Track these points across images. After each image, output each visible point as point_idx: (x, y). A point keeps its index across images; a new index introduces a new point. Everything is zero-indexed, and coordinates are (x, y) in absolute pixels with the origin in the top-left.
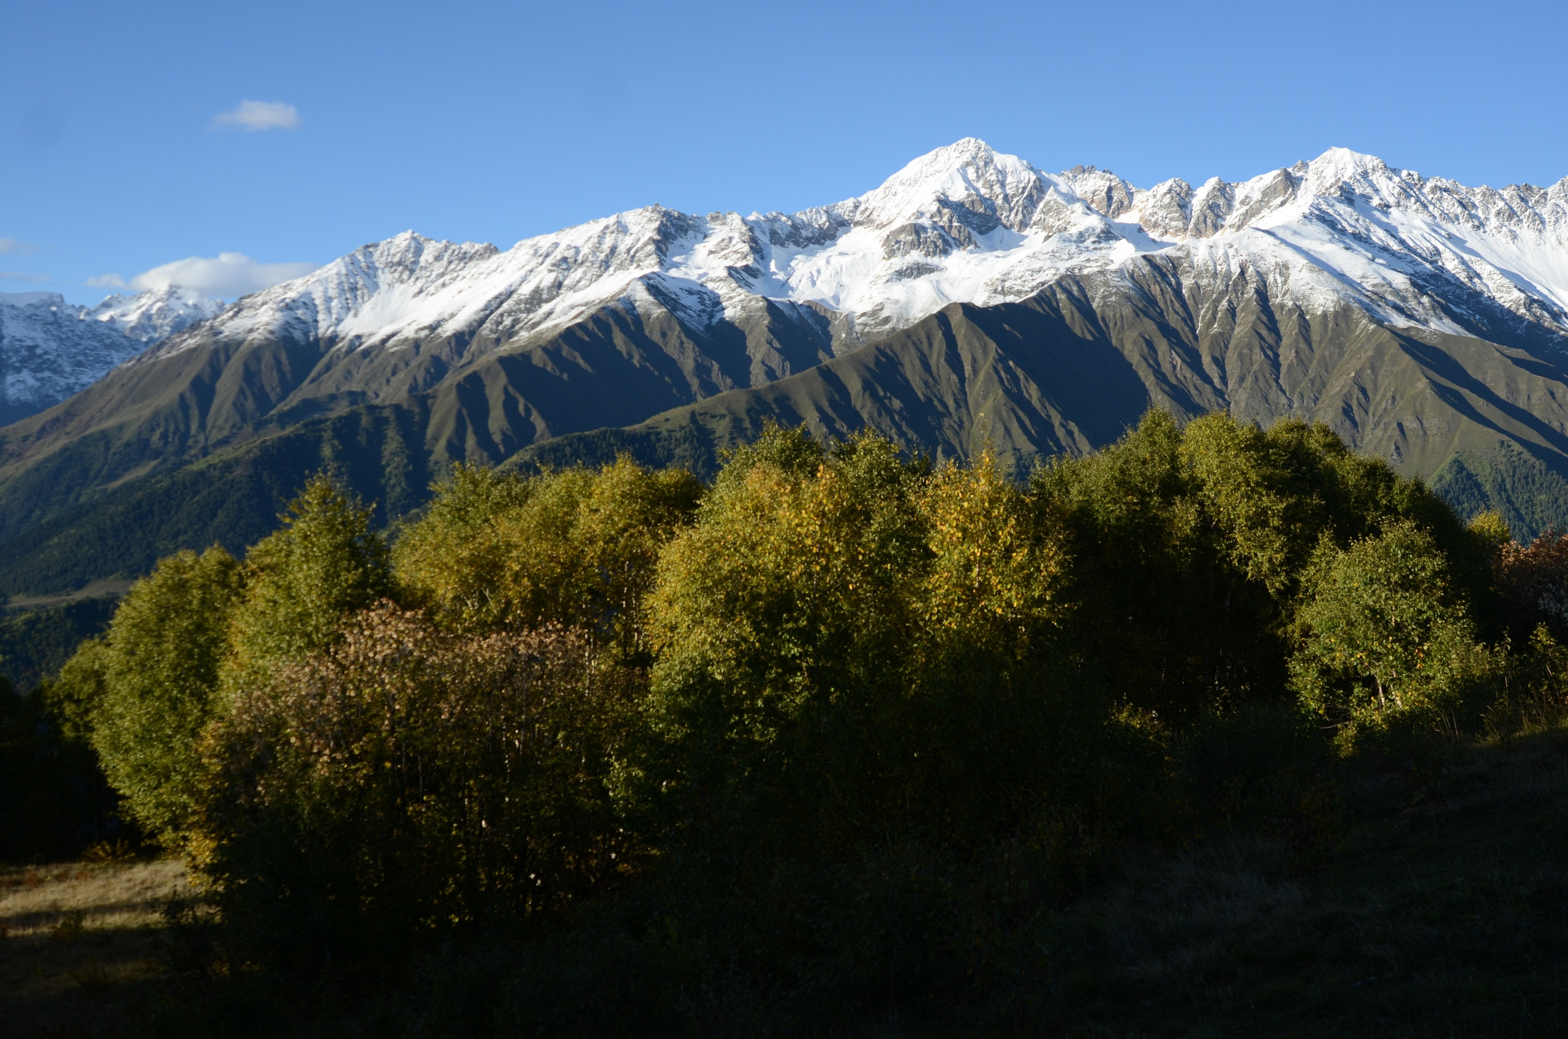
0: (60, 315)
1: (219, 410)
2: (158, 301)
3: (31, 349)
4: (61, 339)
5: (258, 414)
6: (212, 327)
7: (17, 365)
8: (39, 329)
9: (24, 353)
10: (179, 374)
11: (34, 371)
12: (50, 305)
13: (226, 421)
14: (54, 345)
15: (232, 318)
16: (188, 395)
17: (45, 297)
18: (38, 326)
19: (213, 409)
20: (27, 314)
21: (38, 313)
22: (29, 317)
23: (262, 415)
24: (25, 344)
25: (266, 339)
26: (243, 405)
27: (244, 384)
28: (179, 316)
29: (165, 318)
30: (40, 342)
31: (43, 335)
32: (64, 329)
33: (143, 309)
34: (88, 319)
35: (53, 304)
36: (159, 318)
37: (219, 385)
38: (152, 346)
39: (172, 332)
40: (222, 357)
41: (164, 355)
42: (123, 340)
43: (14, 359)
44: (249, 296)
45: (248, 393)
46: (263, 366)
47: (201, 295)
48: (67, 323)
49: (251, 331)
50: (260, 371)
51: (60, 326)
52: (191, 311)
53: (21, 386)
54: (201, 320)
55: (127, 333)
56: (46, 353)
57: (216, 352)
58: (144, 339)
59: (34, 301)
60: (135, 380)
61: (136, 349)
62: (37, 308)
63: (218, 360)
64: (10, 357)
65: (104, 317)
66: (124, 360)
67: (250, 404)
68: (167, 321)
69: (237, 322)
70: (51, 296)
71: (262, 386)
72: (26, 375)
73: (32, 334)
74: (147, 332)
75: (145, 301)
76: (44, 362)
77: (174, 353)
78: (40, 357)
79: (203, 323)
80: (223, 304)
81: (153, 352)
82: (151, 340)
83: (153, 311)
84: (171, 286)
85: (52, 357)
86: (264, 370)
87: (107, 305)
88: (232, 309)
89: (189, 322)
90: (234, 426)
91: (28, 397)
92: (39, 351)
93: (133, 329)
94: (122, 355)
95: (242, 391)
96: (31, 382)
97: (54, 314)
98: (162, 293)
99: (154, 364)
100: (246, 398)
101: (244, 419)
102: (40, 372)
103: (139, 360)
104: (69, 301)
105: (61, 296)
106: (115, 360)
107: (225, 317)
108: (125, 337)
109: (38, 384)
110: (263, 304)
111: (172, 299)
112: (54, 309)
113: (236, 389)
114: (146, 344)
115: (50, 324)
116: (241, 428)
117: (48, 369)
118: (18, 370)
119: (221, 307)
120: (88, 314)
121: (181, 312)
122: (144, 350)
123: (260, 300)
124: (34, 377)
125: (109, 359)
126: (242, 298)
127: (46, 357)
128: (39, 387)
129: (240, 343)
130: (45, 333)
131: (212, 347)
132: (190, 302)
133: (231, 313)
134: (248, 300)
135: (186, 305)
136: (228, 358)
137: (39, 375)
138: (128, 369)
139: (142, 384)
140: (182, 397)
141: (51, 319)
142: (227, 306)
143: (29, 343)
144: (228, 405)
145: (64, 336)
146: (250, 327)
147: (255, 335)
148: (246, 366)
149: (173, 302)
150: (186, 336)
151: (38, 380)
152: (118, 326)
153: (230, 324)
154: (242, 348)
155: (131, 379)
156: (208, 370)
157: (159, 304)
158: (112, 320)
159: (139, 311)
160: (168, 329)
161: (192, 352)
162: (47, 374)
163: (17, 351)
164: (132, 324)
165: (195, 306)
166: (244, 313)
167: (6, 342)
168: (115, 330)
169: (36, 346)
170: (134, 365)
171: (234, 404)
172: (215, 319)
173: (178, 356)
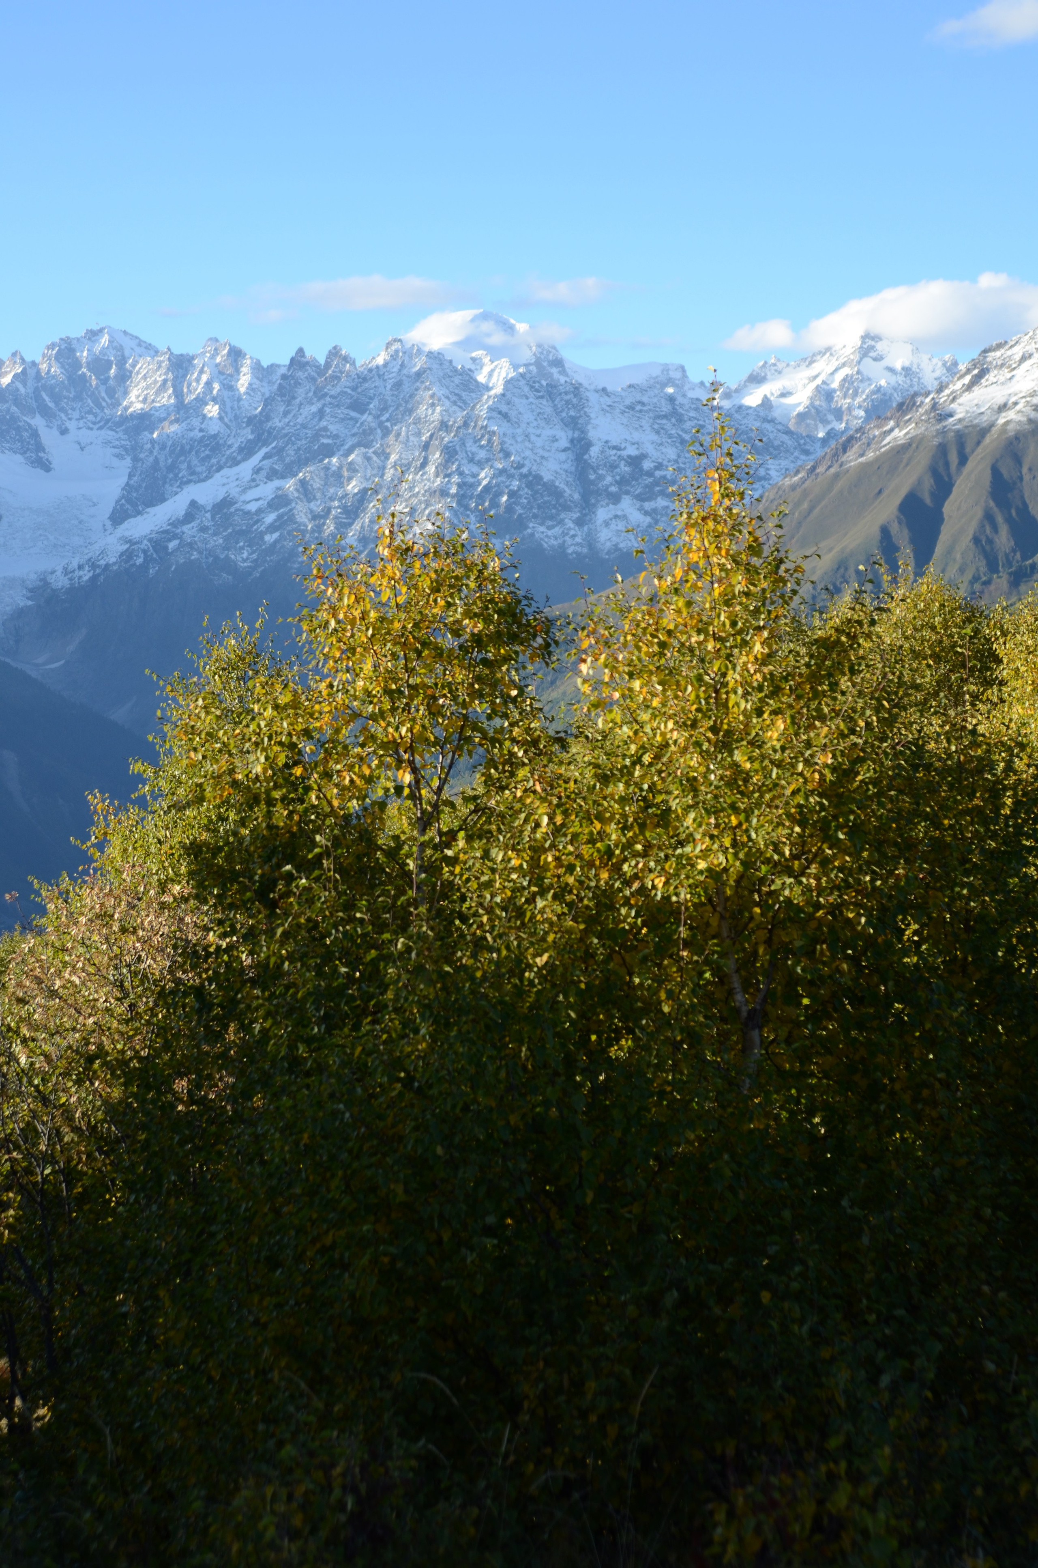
0: (680, 400)
1: (950, 551)
2: (844, 365)
3: (635, 461)
4: (683, 442)
5: (1018, 556)
6: (934, 406)
7: (613, 489)
8: (647, 426)
9: (624, 468)
10: (880, 492)
11: (641, 498)
12: (664, 385)
13: (962, 570)
14: (671, 452)
15: (969, 387)
16: (895, 529)
17: (656, 372)
18: (645, 423)
19: (939, 550)
20: (628, 402)
21: (645, 399)
22: (631, 407)
23: (1025, 558)
24: (624, 453)
25: (1030, 421)
26: (990, 541)
27: (992, 504)
28: (879, 389)
29: (856, 394)
30: (649, 449)
31: (654, 437)
32: (688, 425)
33: (819, 381)
34: (726, 404)
35: (670, 382)
36: (845, 396)
37: (948, 508)
38: (833, 444)
39: (867, 419)
40: (954, 458)
41: (853, 459)
42: (785, 438)
43: (609, 479)
44: (999, 346)
45: (1000, 519)
46: (1025, 470)
47: (916, 350)
48: (692, 414)
49: (1003, 408)
50: (1021, 478)
51: (680, 420)
52: (900, 379)
53: (621, 525)
54: (916, 394)
55: (792, 426)
56: (659, 466)
57: (942, 450)
58: (821, 435)
59: (638, 379)
60: (805, 505)
61: (807, 453)
62: (643, 391)
63: (947, 464)
64: (601, 478)
65: (752, 399)
66: (786, 473)
67: (1004, 540)
68: (859, 400)
69: (978, 393)
70: (666, 368)
71: (1025, 505)
72: (627, 505)
73: (636, 436)
74: (825, 422)
75: (823, 367)
76: (656, 483)
77: (870, 455)
78: (650, 474)
79: (919, 400)
80: (955, 364)
81: (835, 455)
82: (831, 434)
83: (835, 385)
84: (865, 337)
85: (669, 472)
86: (1027, 477)
87: (756, 379)
88: (968, 371)
89: (897, 398)
90: (975, 579)
91: (632, 543)
92: (647, 465)
93: (801, 417)
94: (784, 463)
95: (989, 517)
96: (637, 517)
97: (671, 399)
98: (849, 351)
99: (837, 476)
100: (995, 529)
101: (993, 567)
102: (649, 499)
103: (814, 468)
104: (694, 376)
105: (683, 369)
106: (773, 473)
107: (958, 385)
108: (788, 432)
109: (648, 519)
110: (1024, 359)
111: (867, 361)
112: (670, 390)
113: (979, 513)
114: (824, 441)
115: (665, 417)
116: (987, 583)
117: (663, 493)
118: (615, 499)
119: (951, 368)
120: (727, 395)
121: (883, 383)
122: (820, 453)
123: (1017, 352)
124: (640, 509)
125: (762, 472)
126: (985, 351)
127: (658, 474)
128: (650, 526)
129: (984, 432)
130: (657, 432)
131: (936, 442)
132: (898, 366)
133: (967, 379)
134: (998, 354)
135: (891, 370)
136: (963, 460)
137: (648, 505)
138: (793, 488)
139: (816, 511)
140: (885, 531)
141: (666, 408)
142: (962, 367)
143: (632, 451)
144: (966, 541)
145: (687, 437)
146: (1001, 401)
147: (1011, 415)
148: (995, 471)
149: (870, 367)
150: (892, 423)
151: (646, 513)
152: (776, 414)
153: (966, 398)
154: (987, 440)
155: (798, 504)
156: (928, 483)
157: (846, 371)
158: (766, 403)
159: (813, 385)
160: (862, 413)
161: (901, 450)
162: (661, 502)
163: (613, 467)
164: (801, 409)
165: (907, 371)
166: (991, 377)
167: (594, 451)
168: (772, 421)
169: (643, 456)
170: (803, 481)
171: (976, 540)
172: (940, 390)
173: (877, 459)
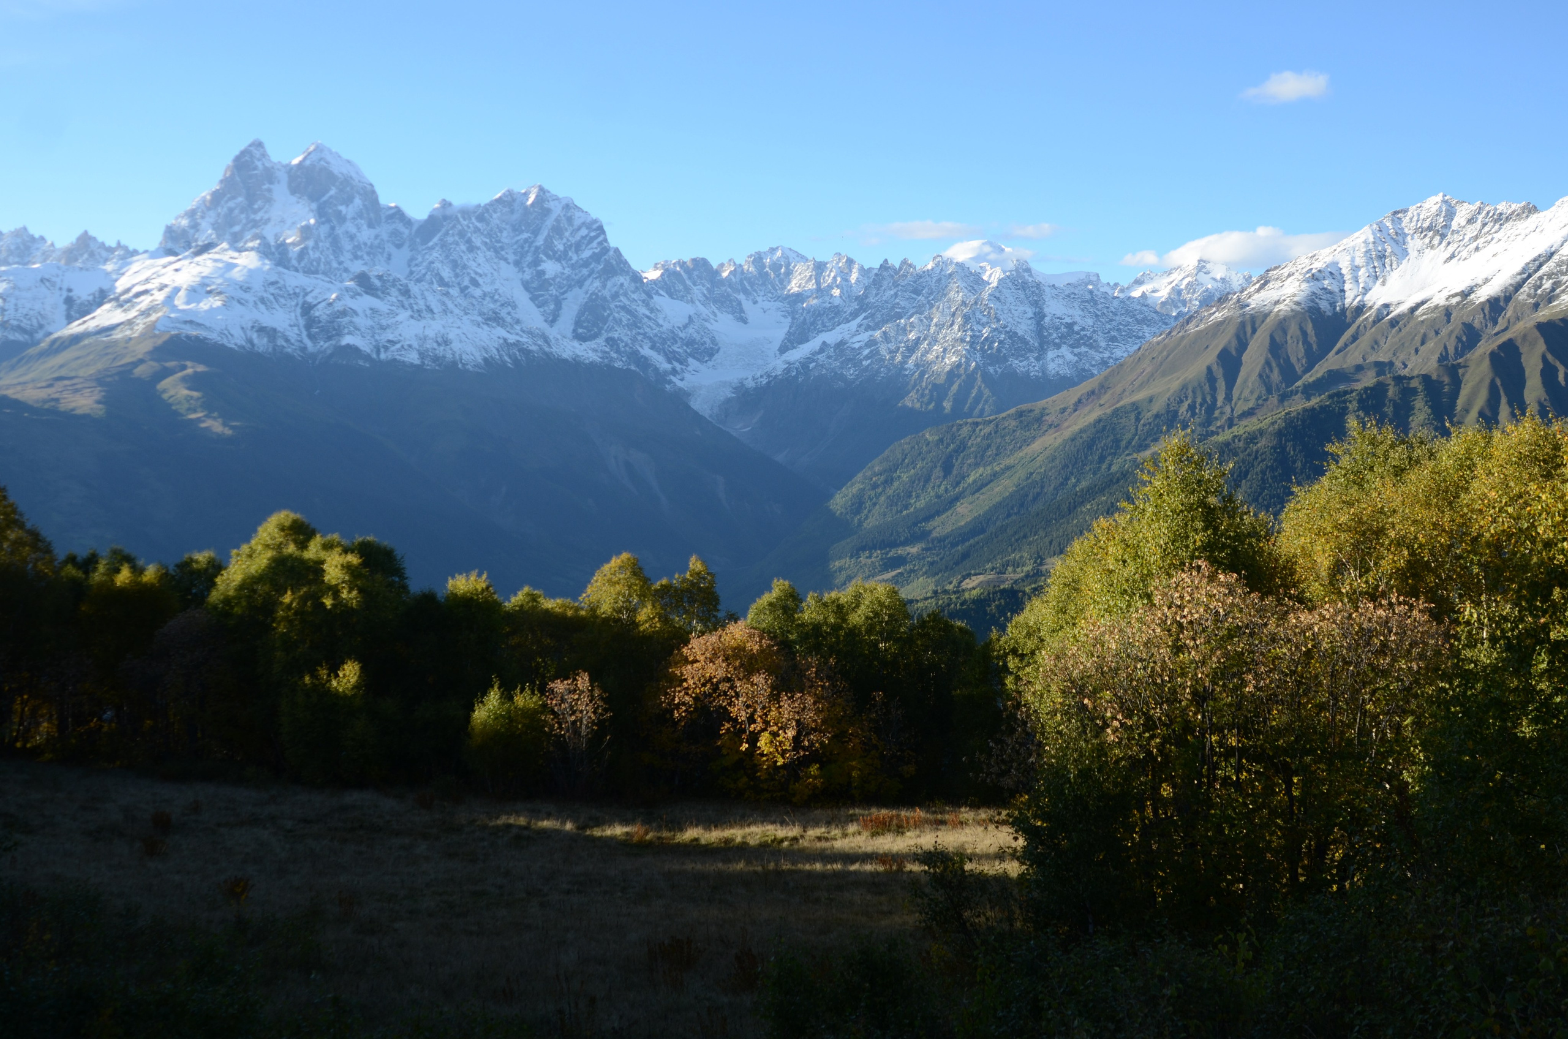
0: (1096, 292)
1: (1245, 381)
2: (1188, 276)
3: (1070, 326)
4: (1097, 316)
5: (1284, 386)
6: (1239, 300)
7: (1057, 341)
8: (1077, 307)
9: (1064, 330)
10: (1207, 347)
11: (1072, 346)
12: (1087, 284)
13: (1252, 392)
14: (1090, 321)
15: (1258, 290)
16: (1215, 368)
17: (1083, 277)
18: (1076, 305)
19: (1239, 381)
20: (1066, 293)
21: (1076, 292)
22: (1068, 296)
23: (1287, 387)
24: (1064, 321)
25: (1292, 310)
26: (1268, 377)
27: (1270, 356)
28: (1207, 290)
29: (1194, 292)
30: (1078, 319)
31: (1081, 313)
32: (1100, 306)
33: (1174, 284)
34: (1122, 296)
35: (1090, 282)
36: (1188, 294)
37: (1245, 357)
38: (1181, 320)
39: (1200, 306)
40: (1249, 329)
41: (1192, 328)
42: (1154, 315)
43: (1055, 335)
44: (1276, 268)
45: (1274, 364)
46: (1288, 338)
47: (1229, 269)
48: (1102, 300)
49: (1277, 302)
50: (1286, 342)
51: (1096, 303)
52: (1219, 285)
53: (1061, 361)
54: (1228, 293)
55: (1158, 308)
56: (1083, 329)
57: (1243, 325)
58: (1174, 314)
59: (1073, 280)
60: (1165, 353)
61: (1166, 324)
62: (1075, 287)
63: (1245, 333)
64: (1050, 334)
65: (1136, 293)
66: (1154, 335)
67: (1276, 376)
68: (1196, 295)
69: (1263, 293)
70: (1088, 275)
71: (1288, 357)
72: (1065, 350)
73: (1071, 312)
74: (1176, 307)
75: (1176, 277)
76: (1082, 338)
77: (1202, 326)
78: (1078, 333)
79: (1230, 296)
80: (1250, 277)
81: (1182, 326)
82: (1180, 314)
83: (1183, 287)
84: (1200, 261)
85: (1088, 333)
86: (1289, 342)
87: (1139, 282)
88: (1258, 282)
89: (1218, 295)
90: (1259, 398)
91: (1066, 371)
92: (1076, 328)
93: (1163, 304)
94: (1153, 329)
95: (1268, 363)
96: (1070, 357)
97: (1091, 292)
98: (1191, 268)
99: (1183, 337)
100: (1271, 370)
101: (1269, 391)
102: (1077, 347)
103: (1170, 333)
104: (1104, 279)
105: (1098, 275)
106: (1147, 335)
107: (1253, 289)
108: (1156, 312)
109: (1076, 358)
110: (1289, 276)
111: (1201, 274)
112: (1090, 287)
113: (1263, 361)
114: (1176, 318)
115: (1087, 301)
116: (1266, 400)
117: (1084, 344)
118: (1058, 346)
119: (1248, 279)
120: (1122, 291)
121: (1210, 286)
122: (1173, 324)
123: (1286, 271)
124: (1072, 352)
125: (1141, 334)
126: (1268, 271)
127: (1082, 333)
128: (1077, 362)
129: (1266, 315)
130: (1083, 310)
131: (1239, 320)
132: (1218, 277)
133: (1257, 286)
134: (1275, 272)
135: (1214, 279)
136: (1254, 331)
137: (1076, 351)
138: (1158, 343)
139: (1171, 357)
140: (1209, 369)
141: (1088, 297)
142: (1254, 279)
143: (1068, 320)
144: (1254, 376)
145: (1099, 313)
146: (1276, 299)
147: (1281, 307)
148: (1272, 338)
149: (1202, 277)
150: (1214, 309)
151: (1075, 355)
152: (1149, 302)
153: (1256, 296)
154: (1268, 320)
155: (1161, 352)
156: (1234, 343)
157: (1189, 279)
158: (1144, 296)
159: (1170, 286)
160: (1198, 303)
161: (1219, 324)
162: (1084, 349)
163: (1057, 328)
164: (1163, 299)
165: (1223, 280)
166: (1270, 285)
167: (1047, 319)
168: (1147, 306)
169: (1075, 323)
170: (1164, 339)
171: (1260, 376)
172: (1242, 292)
173: (1206, 329)
